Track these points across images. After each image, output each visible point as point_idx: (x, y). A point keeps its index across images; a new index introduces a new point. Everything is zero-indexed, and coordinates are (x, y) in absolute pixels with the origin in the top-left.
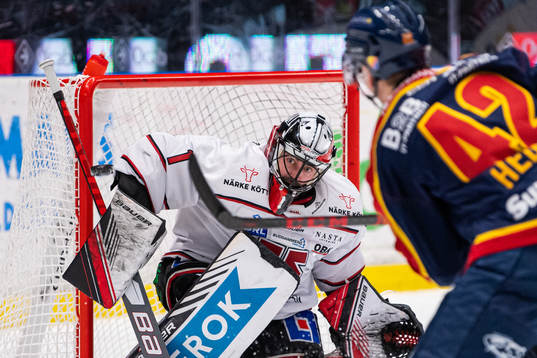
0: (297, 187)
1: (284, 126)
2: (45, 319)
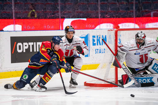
0: (141, 43)
1: (136, 35)
2: (110, 67)
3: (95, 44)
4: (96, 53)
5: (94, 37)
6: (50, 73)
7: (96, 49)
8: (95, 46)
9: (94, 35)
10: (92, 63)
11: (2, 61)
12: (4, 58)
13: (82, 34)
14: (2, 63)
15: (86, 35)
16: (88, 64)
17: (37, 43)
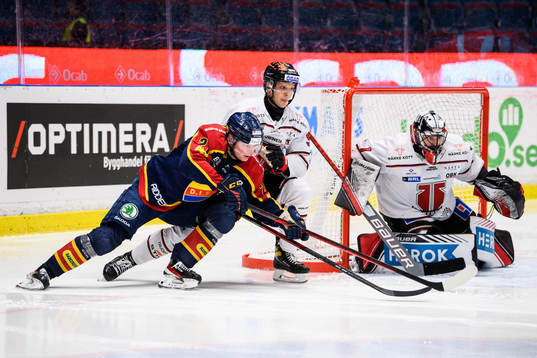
17: (94, 125)
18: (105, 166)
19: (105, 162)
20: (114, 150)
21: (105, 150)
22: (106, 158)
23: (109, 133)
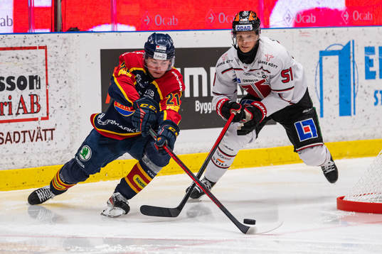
3: (375, 73)
4: (376, 104)
5: (370, 50)
6: (148, 164)
7: (376, 92)
8: (372, 81)
9: (371, 45)
10: (364, 135)
11: (75, 126)
12: (79, 117)
13: (332, 40)
14: (72, 133)
15: (345, 44)
16: (350, 140)
17: (186, 69)
18: (197, 110)
19: (197, 105)
20: (205, 94)
21: (196, 94)
22: (197, 102)
23: (200, 77)
